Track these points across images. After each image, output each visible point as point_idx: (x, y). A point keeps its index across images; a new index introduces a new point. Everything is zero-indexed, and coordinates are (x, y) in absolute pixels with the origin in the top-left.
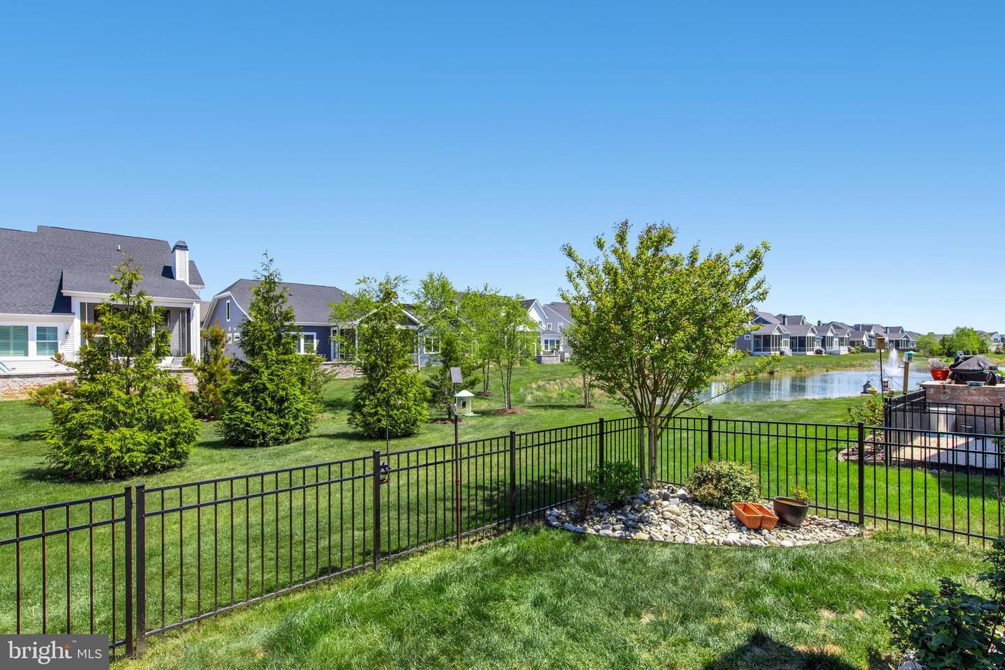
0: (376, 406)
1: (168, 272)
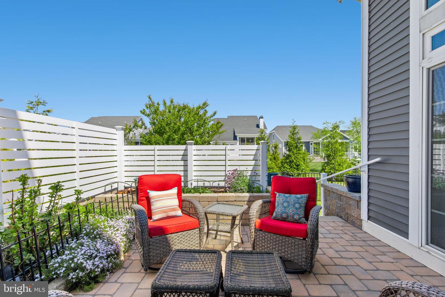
0: (330, 169)
1: (258, 126)
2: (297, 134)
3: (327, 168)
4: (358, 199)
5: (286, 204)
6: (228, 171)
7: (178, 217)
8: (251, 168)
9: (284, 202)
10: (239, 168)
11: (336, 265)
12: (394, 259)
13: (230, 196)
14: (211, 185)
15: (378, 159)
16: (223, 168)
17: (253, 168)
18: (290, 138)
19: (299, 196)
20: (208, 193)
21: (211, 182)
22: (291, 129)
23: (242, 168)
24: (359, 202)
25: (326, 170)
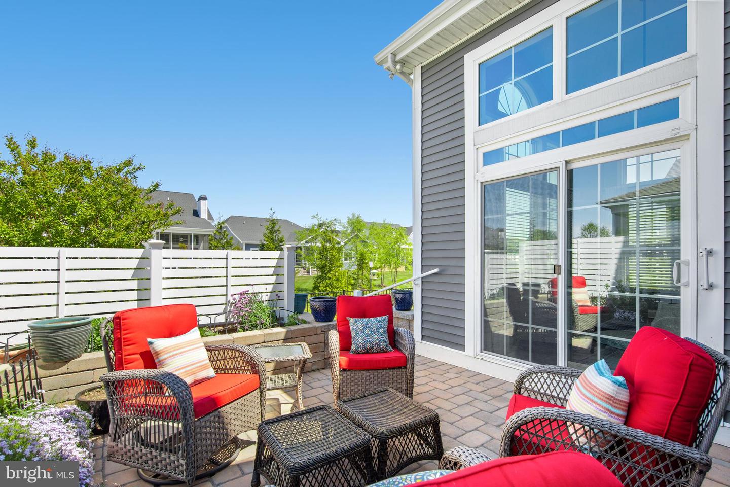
1: (196, 213)
2: (278, 232)
3: (321, 285)
4: (410, 319)
5: (367, 331)
6: (232, 296)
7: (213, 378)
8: (270, 288)
9: (365, 329)
10: (251, 289)
11: (419, 394)
12: (457, 374)
13: (256, 336)
14: (213, 322)
15: (436, 270)
16: (222, 291)
17: (273, 288)
18: (266, 239)
19: (379, 318)
20: (209, 336)
21: (213, 317)
22: (268, 225)
23: (257, 289)
24: (410, 321)
25: (320, 288)
